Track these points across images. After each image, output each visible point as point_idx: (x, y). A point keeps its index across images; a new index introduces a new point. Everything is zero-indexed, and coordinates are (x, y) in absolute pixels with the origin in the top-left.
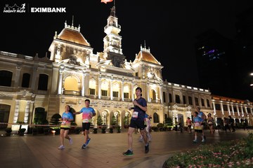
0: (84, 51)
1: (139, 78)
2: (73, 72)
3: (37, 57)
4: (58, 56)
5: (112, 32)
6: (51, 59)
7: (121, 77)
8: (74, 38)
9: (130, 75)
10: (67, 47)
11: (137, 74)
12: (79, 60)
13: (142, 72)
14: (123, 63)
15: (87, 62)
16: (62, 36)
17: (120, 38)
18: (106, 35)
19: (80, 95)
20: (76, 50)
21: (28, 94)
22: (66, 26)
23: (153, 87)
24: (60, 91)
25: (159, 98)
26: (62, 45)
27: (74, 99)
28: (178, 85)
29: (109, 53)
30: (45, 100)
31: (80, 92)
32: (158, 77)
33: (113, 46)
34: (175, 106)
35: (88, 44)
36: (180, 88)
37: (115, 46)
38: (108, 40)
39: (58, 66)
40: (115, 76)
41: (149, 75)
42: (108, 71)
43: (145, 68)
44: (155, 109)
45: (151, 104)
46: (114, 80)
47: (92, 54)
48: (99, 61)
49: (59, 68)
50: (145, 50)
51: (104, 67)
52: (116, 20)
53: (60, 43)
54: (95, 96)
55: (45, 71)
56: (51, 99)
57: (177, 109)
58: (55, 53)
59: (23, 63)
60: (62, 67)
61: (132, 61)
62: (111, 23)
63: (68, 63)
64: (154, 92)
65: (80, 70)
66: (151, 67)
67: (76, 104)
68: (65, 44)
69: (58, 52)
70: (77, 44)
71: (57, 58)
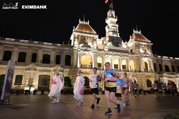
0: (93, 38)
1: (134, 54)
2: (86, 52)
3: (63, 45)
4: (76, 42)
5: (111, 22)
6: (72, 45)
7: (119, 54)
8: (86, 30)
9: (126, 52)
10: (82, 36)
11: (131, 51)
12: (90, 44)
13: (136, 49)
14: (121, 44)
15: (95, 45)
16: (78, 29)
17: (117, 26)
18: (107, 24)
19: (92, 68)
20: (87, 37)
21: (60, 68)
22: (80, 22)
23: (146, 60)
24: (79, 66)
25: (150, 68)
26: (79, 35)
27: (88, 70)
28: (167, 57)
29: (110, 37)
30: (69, 71)
31: (92, 65)
32: (149, 52)
33: (112, 32)
34: (165, 74)
35: (95, 33)
36: (169, 60)
37: (114, 32)
38: (109, 28)
39: (76, 49)
40: (115, 53)
41: (142, 51)
42: (110, 50)
43: (138, 46)
44: (148, 76)
45: (144, 73)
46: (115, 57)
47: (98, 39)
48: (103, 44)
49: (77, 50)
50: (137, 32)
51: (107, 47)
52: (113, 13)
53: (77, 34)
54: (102, 68)
55: (69, 53)
56: (74, 71)
57: (167, 77)
58: (74, 40)
59: (56, 49)
60: (79, 50)
61: (128, 42)
62: (110, 15)
63: (82, 46)
64: (146, 64)
65: (91, 50)
66: (142, 45)
67: (89, 74)
68: (80, 34)
69: (76, 40)
70: (88, 33)
71: (76, 44)
